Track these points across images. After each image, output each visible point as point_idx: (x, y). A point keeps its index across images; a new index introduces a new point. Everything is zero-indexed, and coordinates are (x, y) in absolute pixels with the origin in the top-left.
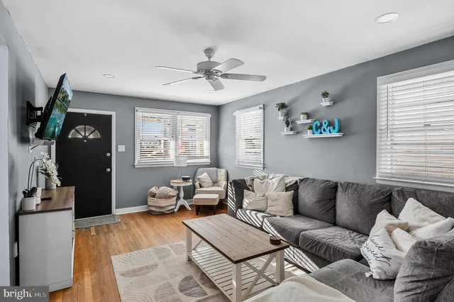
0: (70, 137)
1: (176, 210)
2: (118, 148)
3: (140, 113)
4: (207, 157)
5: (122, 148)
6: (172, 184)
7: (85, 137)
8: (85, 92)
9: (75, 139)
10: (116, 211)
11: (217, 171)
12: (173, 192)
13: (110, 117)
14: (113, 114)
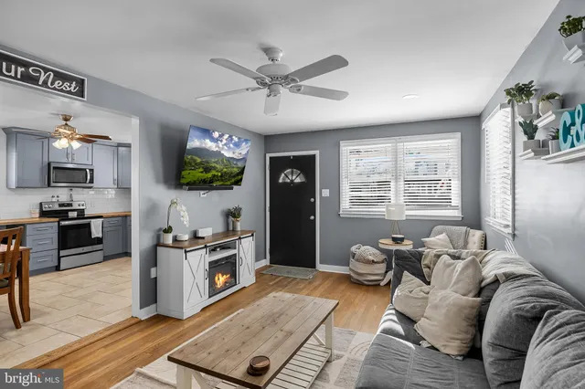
0: (281, 181)
1: (382, 283)
2: (322, 193)
3: (346, 148)
4: (455, 208)
5: (326, 193)
6: (381, 246)
7: (292, 181)
8: (290, 134)
9: (285, 183)
10: (321, 267)
11: (467, 234)
12: (378, 256)
13: (314, 156)
14: (317, 153)
